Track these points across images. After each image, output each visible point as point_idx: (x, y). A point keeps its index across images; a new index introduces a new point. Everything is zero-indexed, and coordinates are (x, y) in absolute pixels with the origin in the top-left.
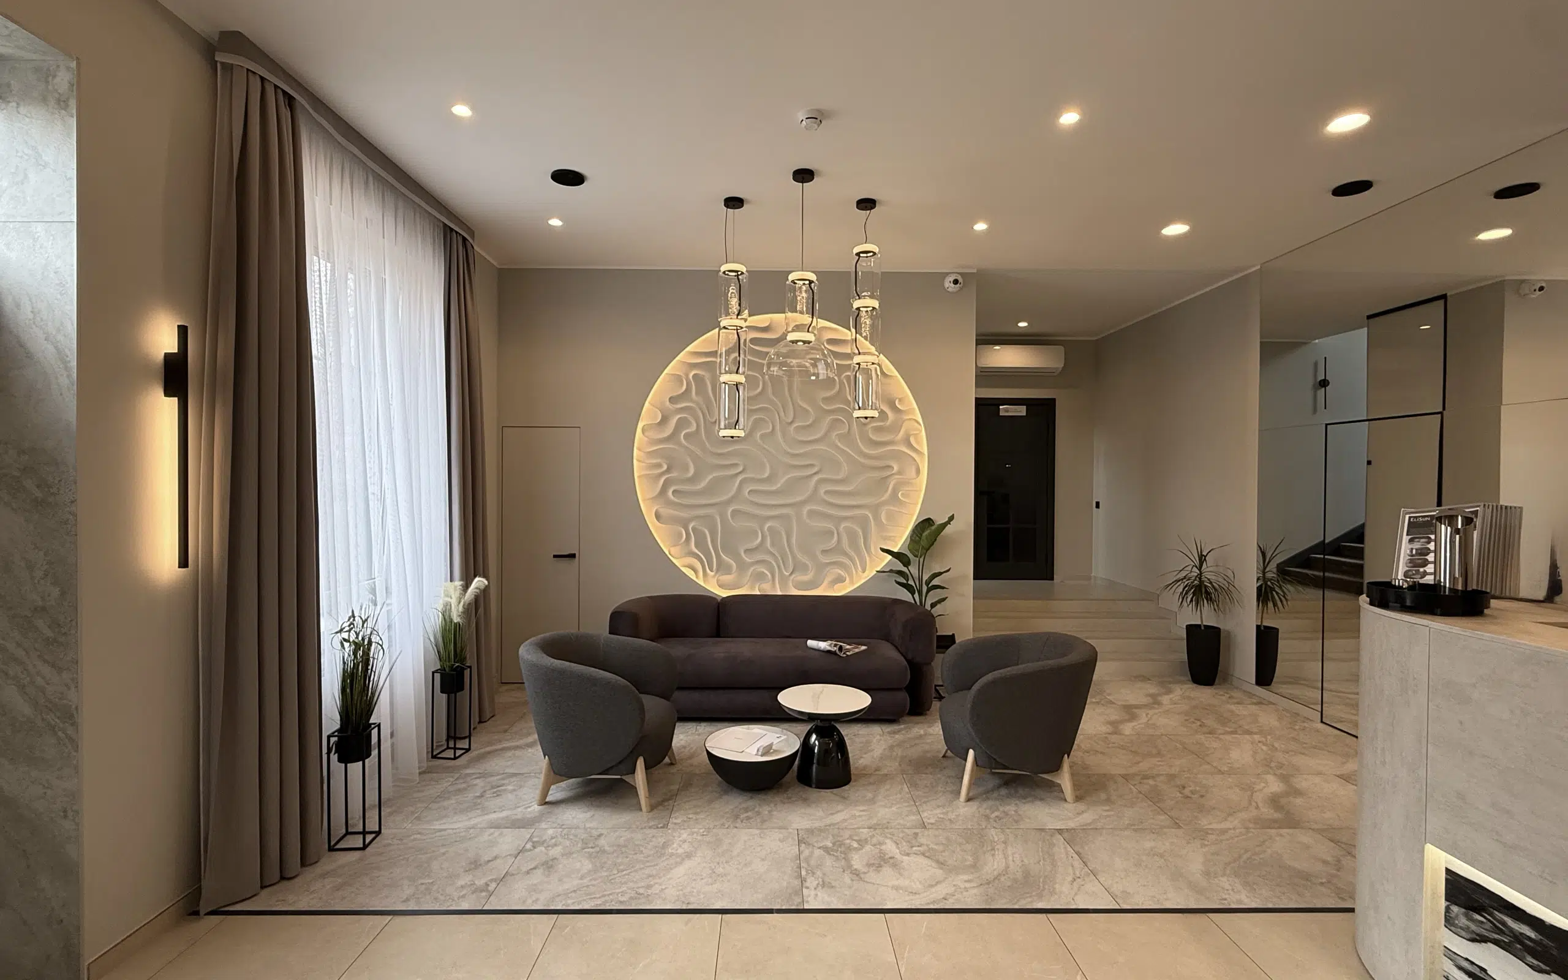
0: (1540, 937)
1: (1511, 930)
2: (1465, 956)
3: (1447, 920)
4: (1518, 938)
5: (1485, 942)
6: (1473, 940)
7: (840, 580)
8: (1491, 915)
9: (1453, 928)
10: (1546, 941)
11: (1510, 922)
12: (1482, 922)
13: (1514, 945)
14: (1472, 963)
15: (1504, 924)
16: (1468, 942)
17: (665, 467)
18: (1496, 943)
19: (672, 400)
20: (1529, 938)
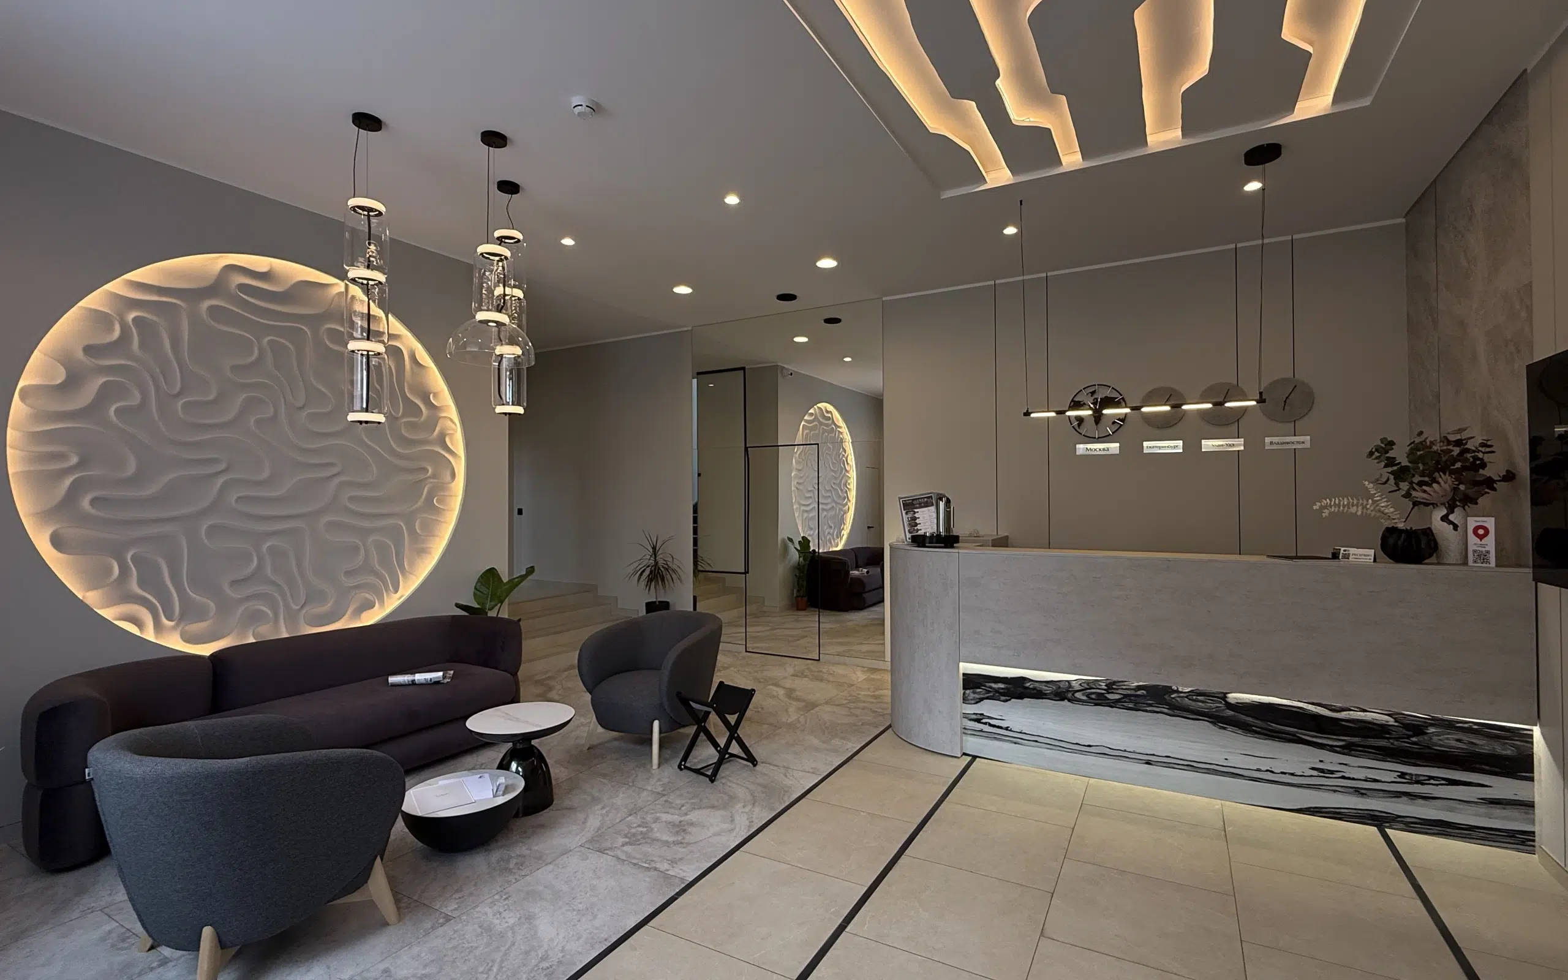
0: (1006, 685)
1: (994, 689)
2: (972, 713)
3: (964, 699)
4: (997, 691)
5: (982, 700)
6: (977, 703)
7: (368, 606)
8: (985, 686)
9: (967, 702)
10: (1009, 686)
11: (993, 685)
12: (981, 692)
13: (996, 696)
14: (976, 714)
15: (991, 687)
16: (975, 705)
17: (74, 460)
18: (987, 698)
19: (89, 350)
20: (1002, 689)
